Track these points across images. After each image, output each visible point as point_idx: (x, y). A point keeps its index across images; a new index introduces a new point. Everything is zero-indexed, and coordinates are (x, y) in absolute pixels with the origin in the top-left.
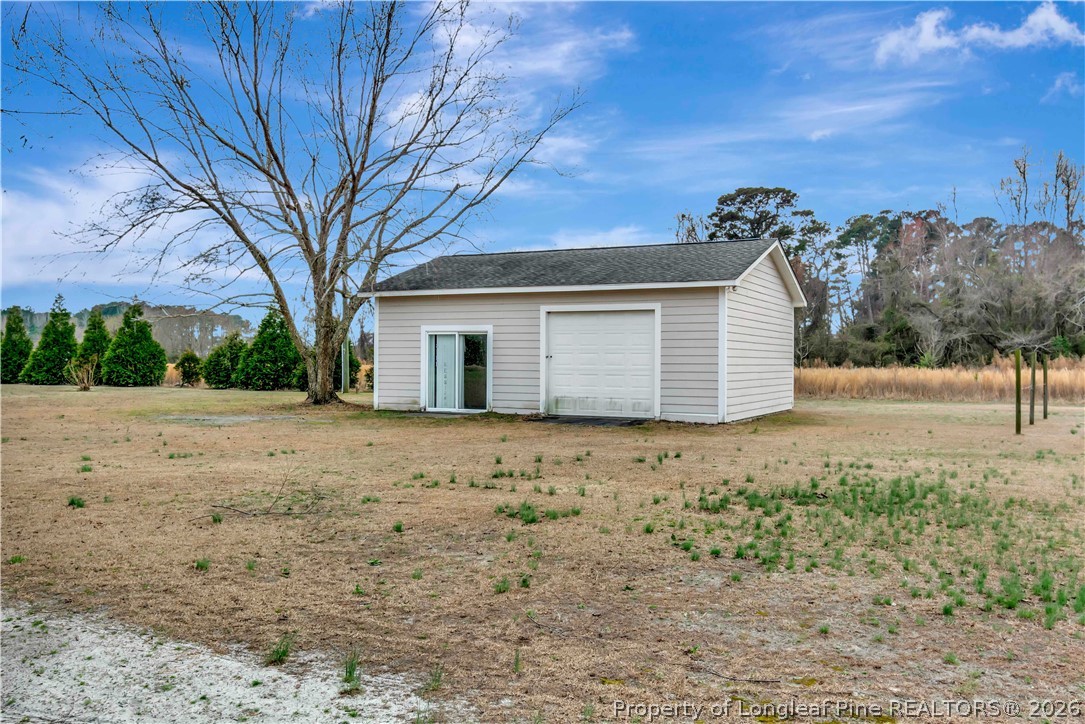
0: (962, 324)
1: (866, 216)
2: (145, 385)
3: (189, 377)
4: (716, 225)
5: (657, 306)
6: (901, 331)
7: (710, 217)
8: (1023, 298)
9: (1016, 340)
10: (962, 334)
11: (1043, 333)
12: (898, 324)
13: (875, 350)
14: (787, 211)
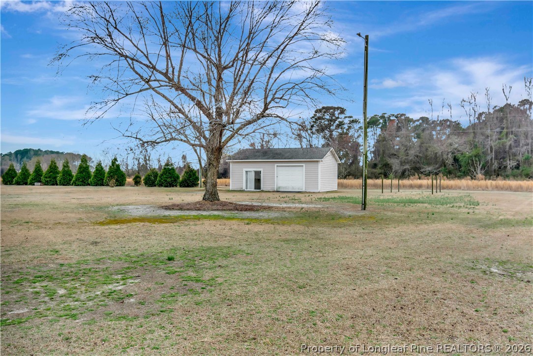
0: (408, 163)
1: (375, 115)
2: (120, 186)
3: (137, 182)
4: (313, 122)
5: (304, 165)
6: (386, 165)
7: (311, 118)
8: (430, 153)
9: (427, 169)
10: (407, 167)
11: (437, 166)
12: (385, 162)
13: (376, 173)
14: (342, 116)
